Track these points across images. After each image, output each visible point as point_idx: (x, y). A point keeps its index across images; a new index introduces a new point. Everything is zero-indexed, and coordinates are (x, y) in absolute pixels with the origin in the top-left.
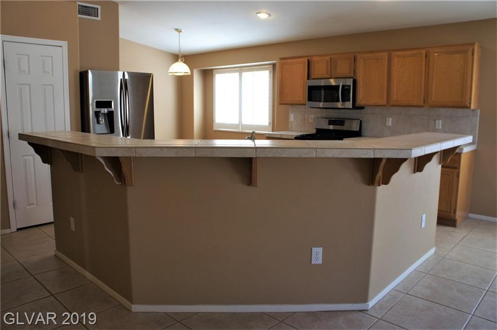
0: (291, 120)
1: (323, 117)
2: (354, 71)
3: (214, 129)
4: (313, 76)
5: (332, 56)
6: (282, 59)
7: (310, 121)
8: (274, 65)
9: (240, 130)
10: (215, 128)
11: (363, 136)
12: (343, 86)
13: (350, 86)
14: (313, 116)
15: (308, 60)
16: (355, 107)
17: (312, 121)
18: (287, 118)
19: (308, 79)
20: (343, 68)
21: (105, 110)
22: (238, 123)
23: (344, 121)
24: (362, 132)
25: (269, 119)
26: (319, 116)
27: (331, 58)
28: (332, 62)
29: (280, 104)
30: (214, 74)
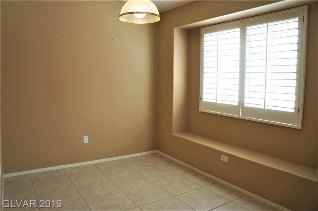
3: (200, 110)
8: (310, 6)
9: (240, 116)
10: (202, 109)
22: (237, 104)
30: (201, 34)
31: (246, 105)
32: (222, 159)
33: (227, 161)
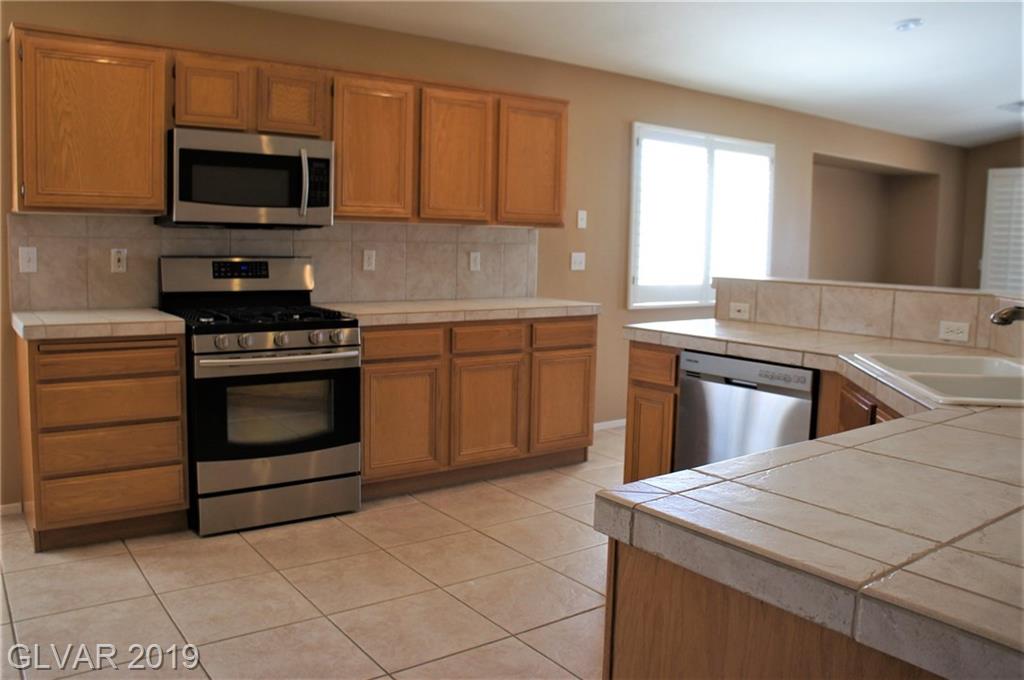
0: (22, 269)
12: (311, 161)
13: (326, 161)
14: (127, 252)
17: (121, 269)
20: (291, 105)
23: (267, 264)
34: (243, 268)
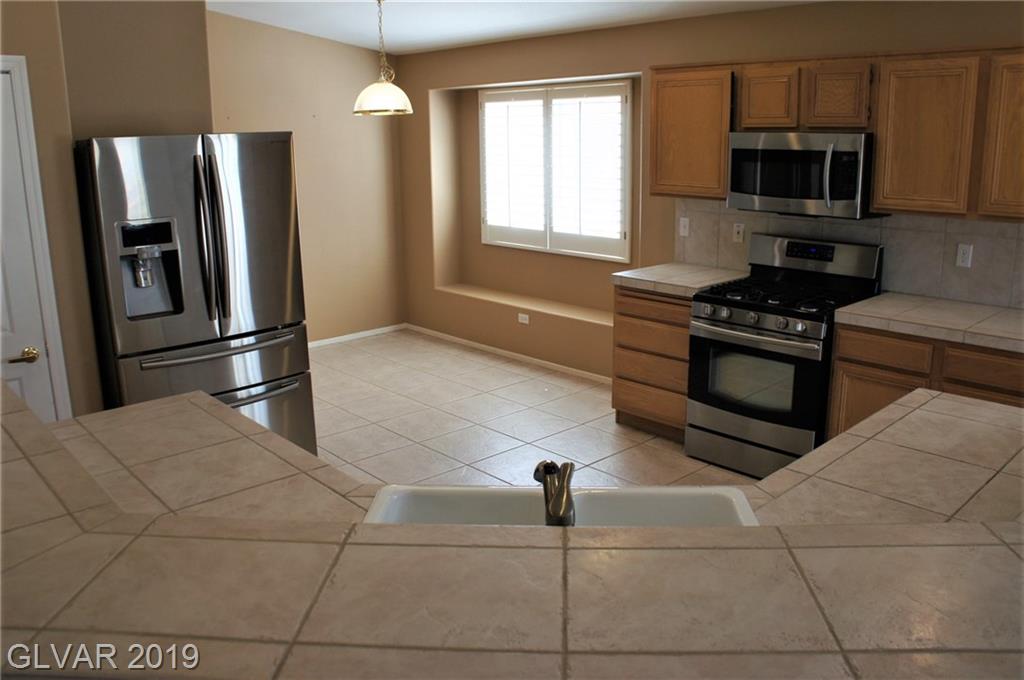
0: (682, 234)
1: (771, 231)
2: (869, 109)
3: (483, 242)
4: (747, 122)
5: (803, 65)
6: (658, 70)
7: (735, 240)
8: (635, 82)
9: (548, 248)
10: (486, 239)
11: (886, 291)
12: (834, 153)
13: (855, 154)
14: (742, 226)
15: (733, 74)
16: (867, 213)
17: (741, 240)
18: (672, 227)
19: (732, 129)
20: (837, 99)
21: (155, 250)
22: (542, 228)
23: (833, 248)
24: (883, 278)
25: (623, 222)
26: (760, 228)
27: (800, 70)
28: (803, 82)
29: (652, 194)
30: (480, 100)
31: (555, 230)
32: (520, 321)
33: (527, 322)
34: (813, 250)
